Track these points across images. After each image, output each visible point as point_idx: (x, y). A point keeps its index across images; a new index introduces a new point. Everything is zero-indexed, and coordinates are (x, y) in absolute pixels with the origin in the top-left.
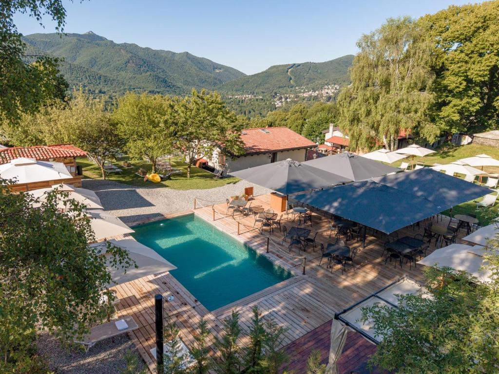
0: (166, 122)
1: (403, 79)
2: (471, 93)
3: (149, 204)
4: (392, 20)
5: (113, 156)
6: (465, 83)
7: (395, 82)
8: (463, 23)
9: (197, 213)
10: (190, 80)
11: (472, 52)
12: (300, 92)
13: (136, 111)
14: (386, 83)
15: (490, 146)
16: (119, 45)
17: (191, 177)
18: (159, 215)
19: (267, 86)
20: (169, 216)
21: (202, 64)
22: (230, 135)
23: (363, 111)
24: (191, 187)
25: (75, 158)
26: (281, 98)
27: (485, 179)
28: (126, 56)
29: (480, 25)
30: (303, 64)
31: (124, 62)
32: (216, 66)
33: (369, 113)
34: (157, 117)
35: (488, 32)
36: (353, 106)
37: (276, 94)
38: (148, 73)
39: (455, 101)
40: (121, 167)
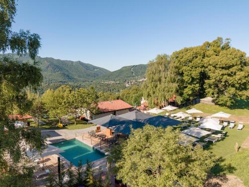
0: (65, 102)
1: (166, 78)
2: (195, 82)
3: (59, 135)
4: (159, 55)
5: (42, 117)
6: (191, 79)
7: (163, 80)
8: (188, 55)
9: (77, 138)
10: (82, 75)
11: (192, 67)
12: (138, 79)
13: (53, 98)
14: (160, 80)
15: (206, 104)
16: (43, 58)
17: (77, 124)
18: (63, 139)
19: (121, 76)
20: (68, 139)
21: (87, 67)
22: (93, 105)
23: (151, 92)
24: (76, 128)
25: (27, 119)
26: (128, 82)
27: (195, 118)
28: (47, 64)
29: (194, 56)
30: (139, 65)
31: (46, 67)
32: (95, 68)
33: (154, 93)
34: (61, 100)
35: (197, 59)
36: (148, 90)
37: (126, 80)
38: (59, 72)
39: (189, 86)
40: (46, 122)
